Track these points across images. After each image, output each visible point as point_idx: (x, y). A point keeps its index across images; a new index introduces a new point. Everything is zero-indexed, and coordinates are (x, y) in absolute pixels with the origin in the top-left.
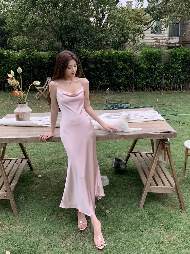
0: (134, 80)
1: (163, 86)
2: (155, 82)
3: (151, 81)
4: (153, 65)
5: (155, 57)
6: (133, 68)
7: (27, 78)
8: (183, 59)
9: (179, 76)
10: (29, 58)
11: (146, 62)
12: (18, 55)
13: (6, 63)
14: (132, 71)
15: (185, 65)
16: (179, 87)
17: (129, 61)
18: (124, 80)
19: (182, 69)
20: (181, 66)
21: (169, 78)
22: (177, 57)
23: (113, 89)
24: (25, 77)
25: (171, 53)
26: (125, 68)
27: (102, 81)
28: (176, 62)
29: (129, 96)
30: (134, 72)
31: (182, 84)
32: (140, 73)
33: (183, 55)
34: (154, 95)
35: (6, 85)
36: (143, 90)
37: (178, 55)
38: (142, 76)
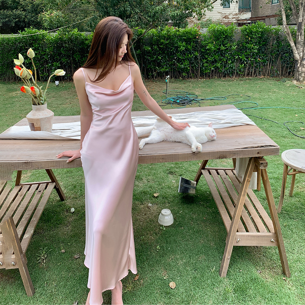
0: (199, 65)
1: (235, 72)
2: (225, 67)
3: (221, 66)
4: (223, 46)
5: (226, 36)
6: (197, 50)
7: (67, 64)
8: (260, 38)
9: (254, 58)
10: (69, 39)
11: (214, 43)
12: (54, 35)
13: (39, 47)
14: (197, 54)
15: (262, 45)
16: (255, 72)
17: (194, 41)
18: (188, 65)
19: (259, 50)
20: (258, 46)
21: (242, 61)
22: (252, 35)
23: (174, 77)
24: (64, 63)
25: (245, 30)
26: (188, 50)
27: (160, 67)
28: (251, 41)
29: (194, 85)
30: (200, 54)
31: (259, 68)
32: (206, 56)
33: (260, 32)
34: (224, 83)
35: (41, 74)
36: (210, 77)
37: (253, 33)
38: (210, 60)
